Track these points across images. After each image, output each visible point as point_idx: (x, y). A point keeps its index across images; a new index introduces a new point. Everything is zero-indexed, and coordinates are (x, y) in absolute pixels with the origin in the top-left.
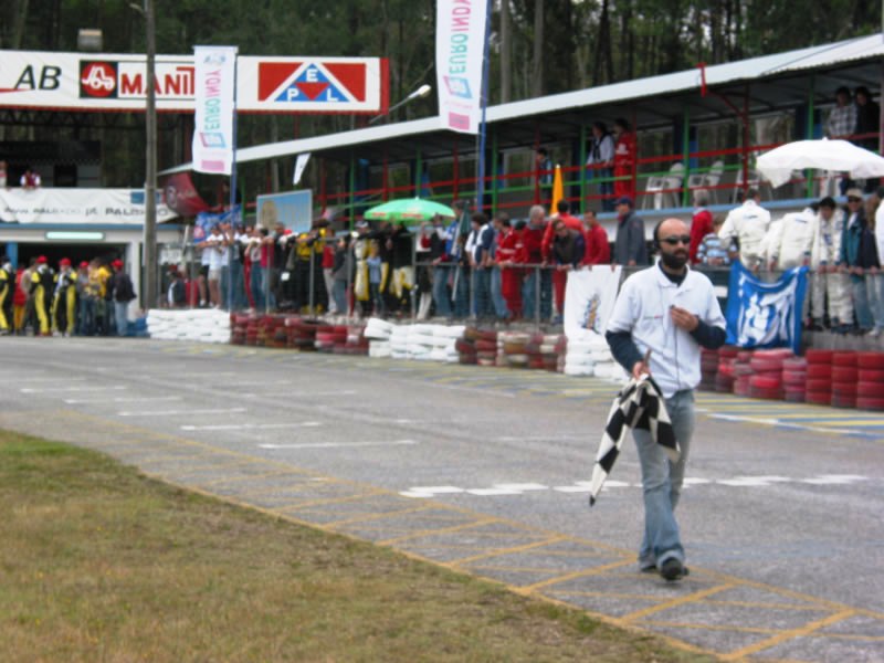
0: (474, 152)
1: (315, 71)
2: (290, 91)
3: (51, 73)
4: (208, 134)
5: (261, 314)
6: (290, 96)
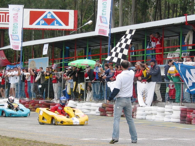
0: (107, 45)
1: (51, 14)
2: (41, 21)
4: (13, 35)
5: (30, 100)
6: (41, 23)
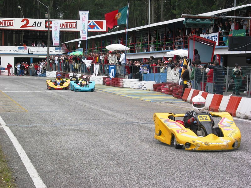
1: (93, 23)
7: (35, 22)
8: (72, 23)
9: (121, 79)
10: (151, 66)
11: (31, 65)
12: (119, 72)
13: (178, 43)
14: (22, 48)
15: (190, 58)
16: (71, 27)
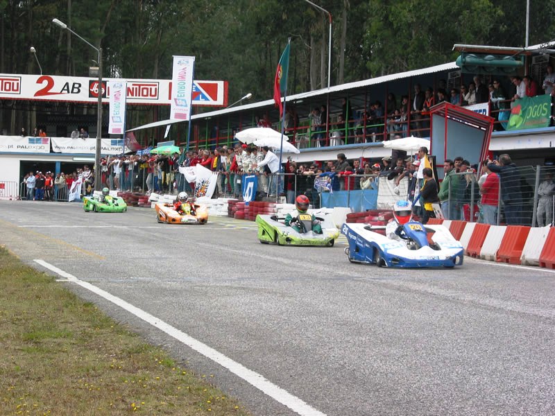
1: (195, 86)
3: (77, 86)
7: (67, 84)
8: (149, 87)
9: (270, 205)
10: (339, 175)
11: (58, 178)
12: (265, 189)
13: (396, 127)
14: (38, 140)
15: (433, 155)
16: (147, 95)
